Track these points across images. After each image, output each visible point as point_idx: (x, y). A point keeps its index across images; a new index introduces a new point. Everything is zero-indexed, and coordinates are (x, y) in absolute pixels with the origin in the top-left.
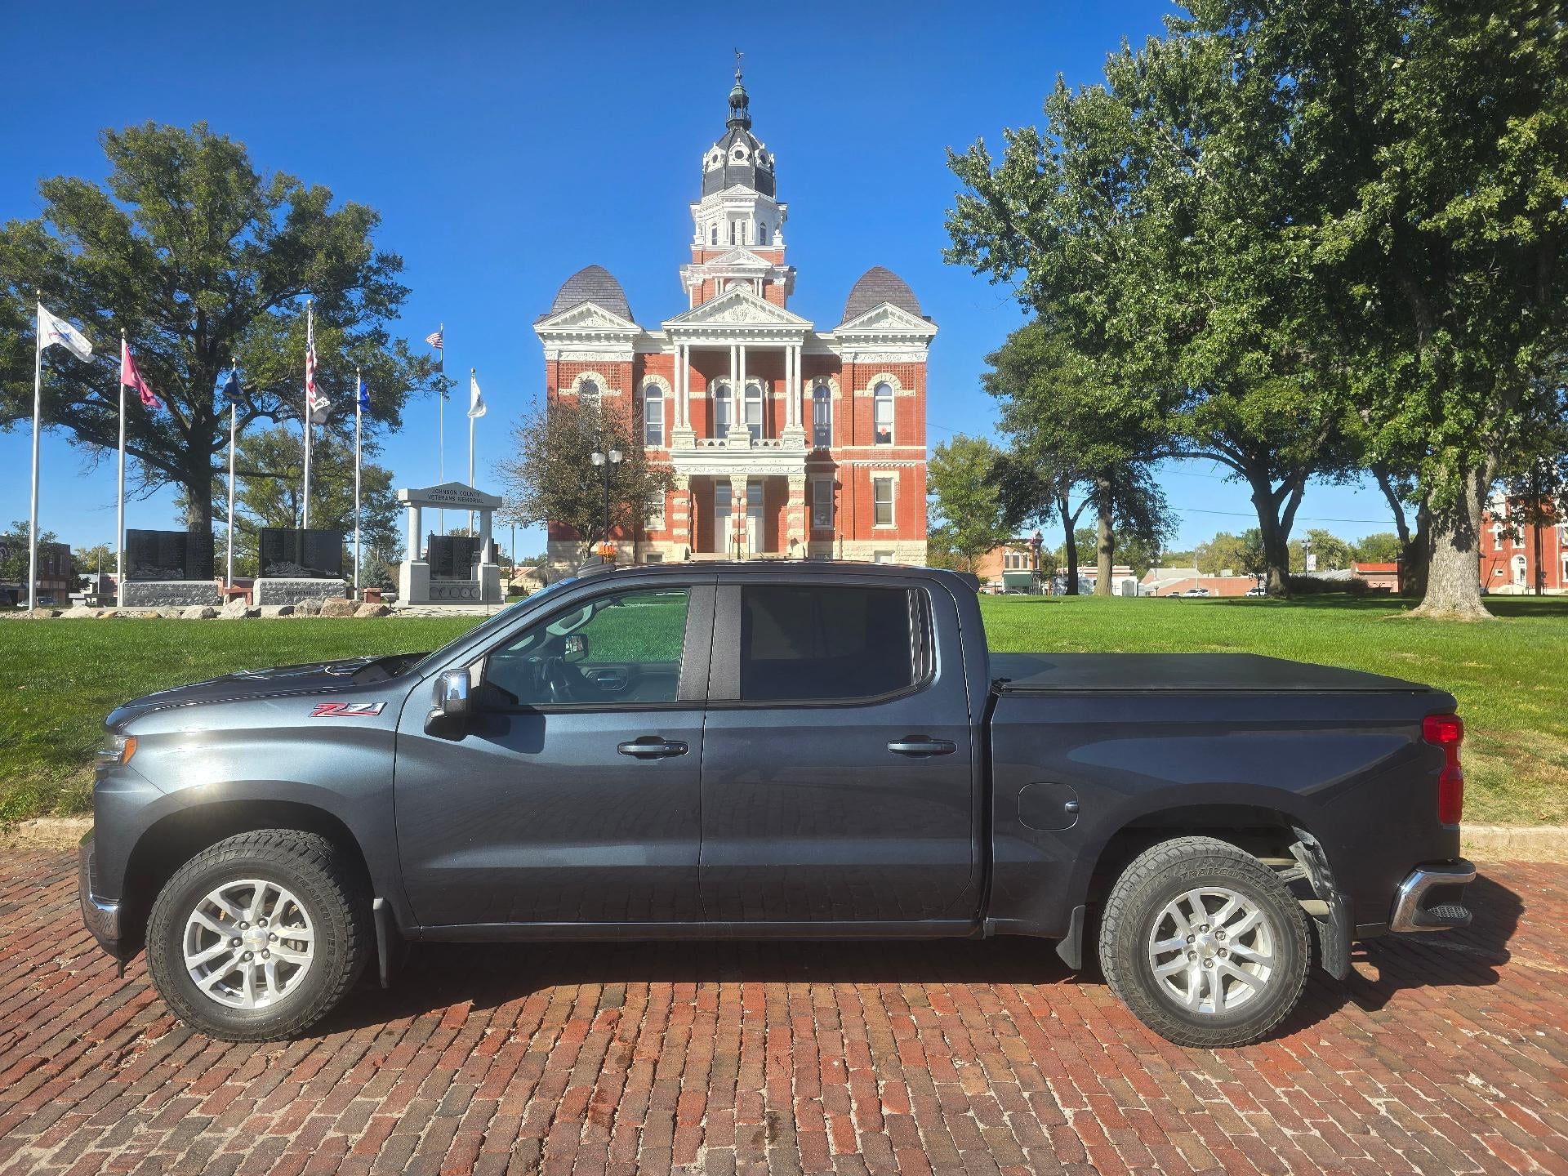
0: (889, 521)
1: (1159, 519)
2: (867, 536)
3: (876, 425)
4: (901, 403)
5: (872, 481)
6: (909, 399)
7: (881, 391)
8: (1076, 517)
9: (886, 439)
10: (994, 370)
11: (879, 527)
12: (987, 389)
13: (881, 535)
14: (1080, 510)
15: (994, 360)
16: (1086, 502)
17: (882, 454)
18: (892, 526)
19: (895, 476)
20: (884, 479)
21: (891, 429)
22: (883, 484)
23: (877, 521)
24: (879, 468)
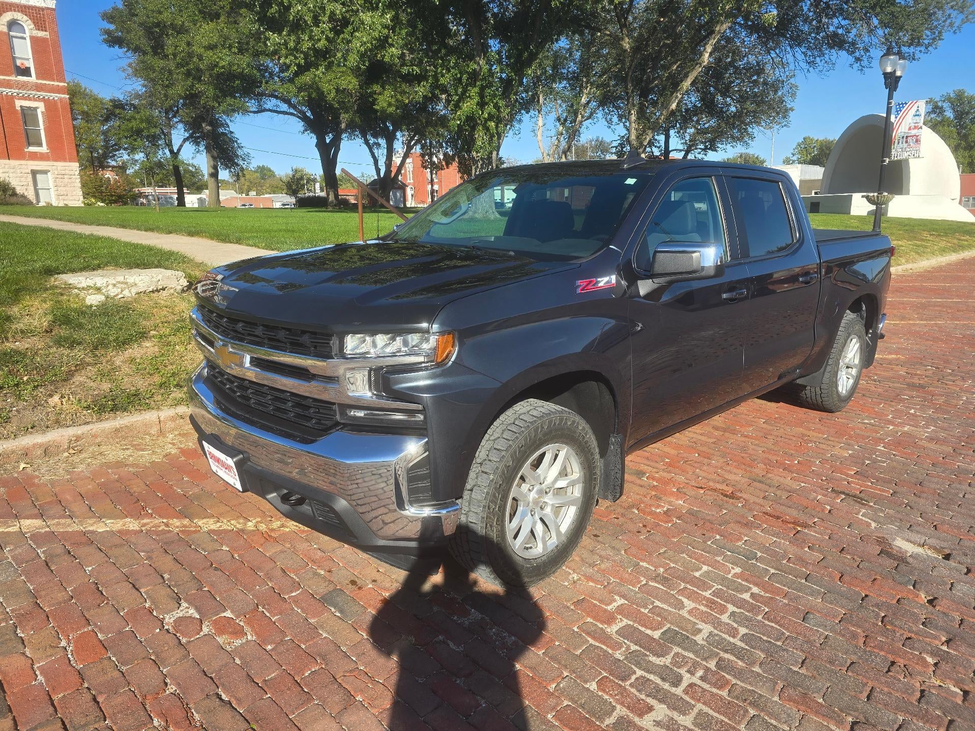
0: (40, 144)
1: (237, 156)
2: (21, 156)
3: (14, 59)
4: (35, 40)
5: (18, 108)
6: (43, 40)
7: (14, 27)
8: (179, 150)
9: (26, 72)
10: (112, 27)
11: (32, 149)
12: (105, 41)
13: (34, 156)
14: (181, 146)
15: (109, 17)
16: (185, 140)
17: (23, 86)
18: (44, 149)
19: (41, 107)
20: (29, 108)
21: (31, 64)
22: (30, 112)
23: (29, 144)
24: (24, 98)
